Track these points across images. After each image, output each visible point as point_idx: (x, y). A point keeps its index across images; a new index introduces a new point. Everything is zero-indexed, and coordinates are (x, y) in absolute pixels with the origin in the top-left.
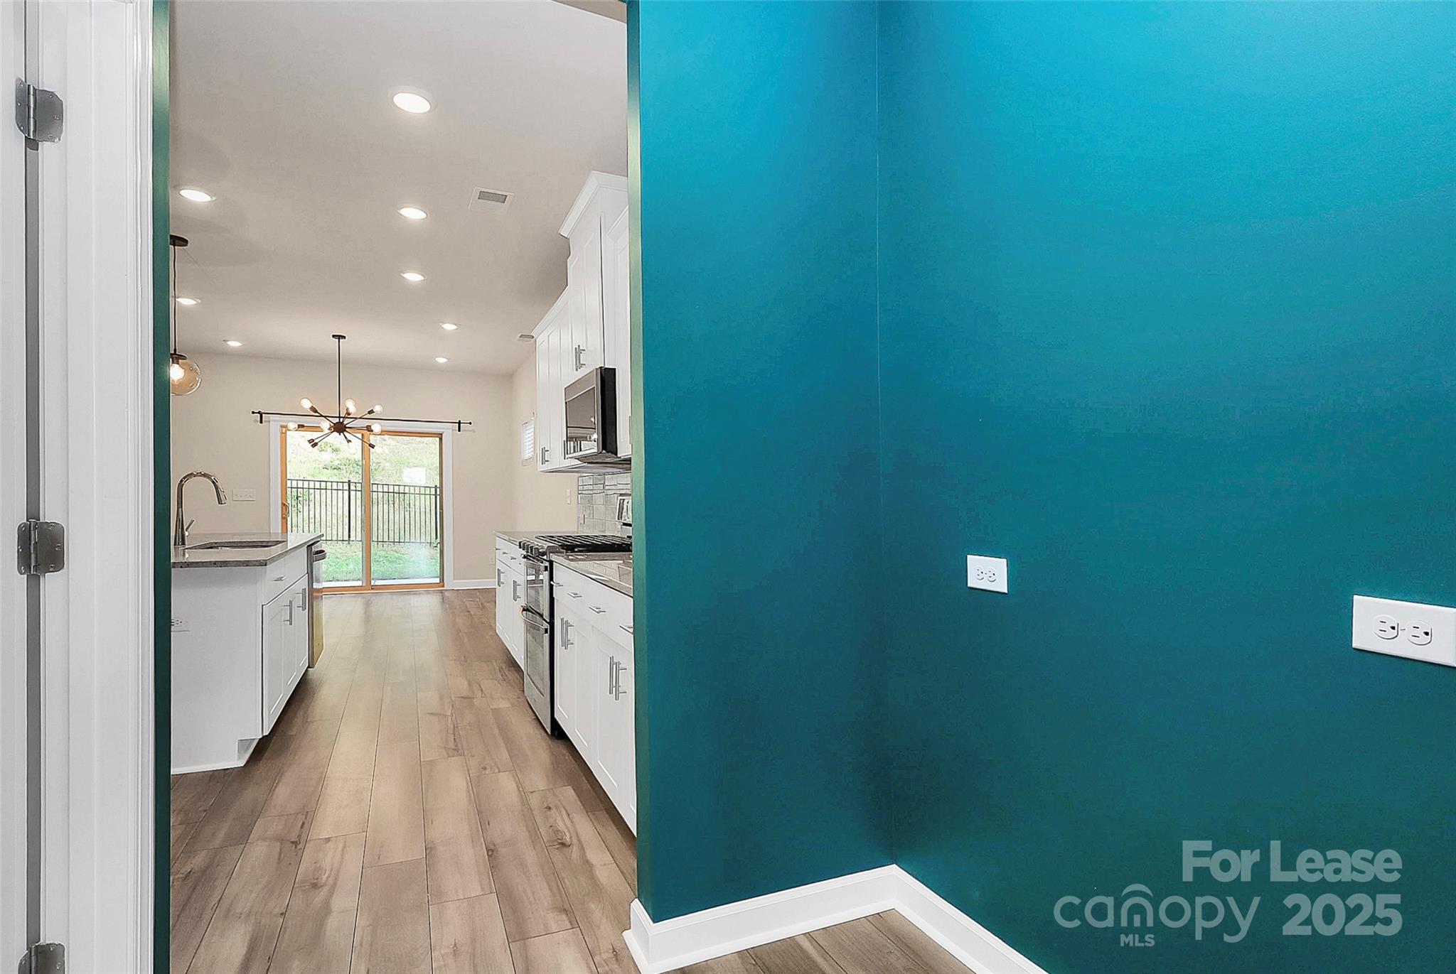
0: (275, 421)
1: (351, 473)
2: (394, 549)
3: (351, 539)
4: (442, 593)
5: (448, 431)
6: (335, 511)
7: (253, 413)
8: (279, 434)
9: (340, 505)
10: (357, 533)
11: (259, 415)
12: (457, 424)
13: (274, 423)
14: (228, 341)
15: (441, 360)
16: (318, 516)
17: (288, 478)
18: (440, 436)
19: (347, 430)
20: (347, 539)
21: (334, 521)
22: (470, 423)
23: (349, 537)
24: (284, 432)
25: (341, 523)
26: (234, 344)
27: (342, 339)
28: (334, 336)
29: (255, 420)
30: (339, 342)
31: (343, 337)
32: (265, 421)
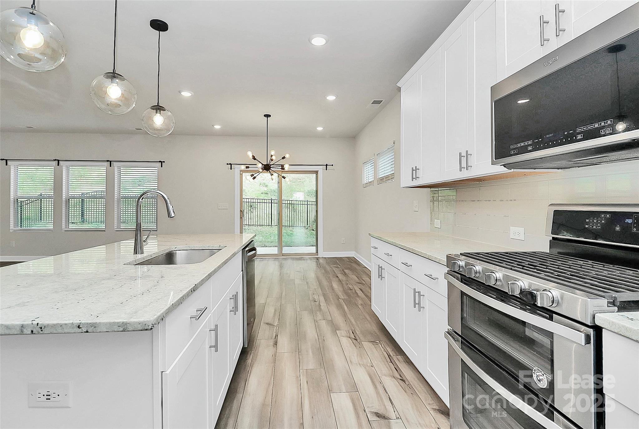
0: (237, 168)
1: (272, 196)
2: (289, 229)
3: (272, 225)
4: (317, 259)
5: (320, 169)
6: (265, 212)
7: (227, 164)
8: (239, 175)
9: (268, 209)
10: (275, 222)
11: (230, 165)
12: (325, 166)
13: (237, 169)
14: (215, 125)
15: (320, 129)
16: (259, 214)
17: (243, 198)
18: (316, 172)
19: (271, 169)
20: (271, 225)
21: (266, 217)
22: (332, 165)
23: (271, 224)
24: (241, 173)
25: (268, 218)
26: (217, 127)
27: (269, 117)
28: (265, 116)
29: (228, 168)
30: (267, 119)
31: (270, 116)
32: (233, 169)
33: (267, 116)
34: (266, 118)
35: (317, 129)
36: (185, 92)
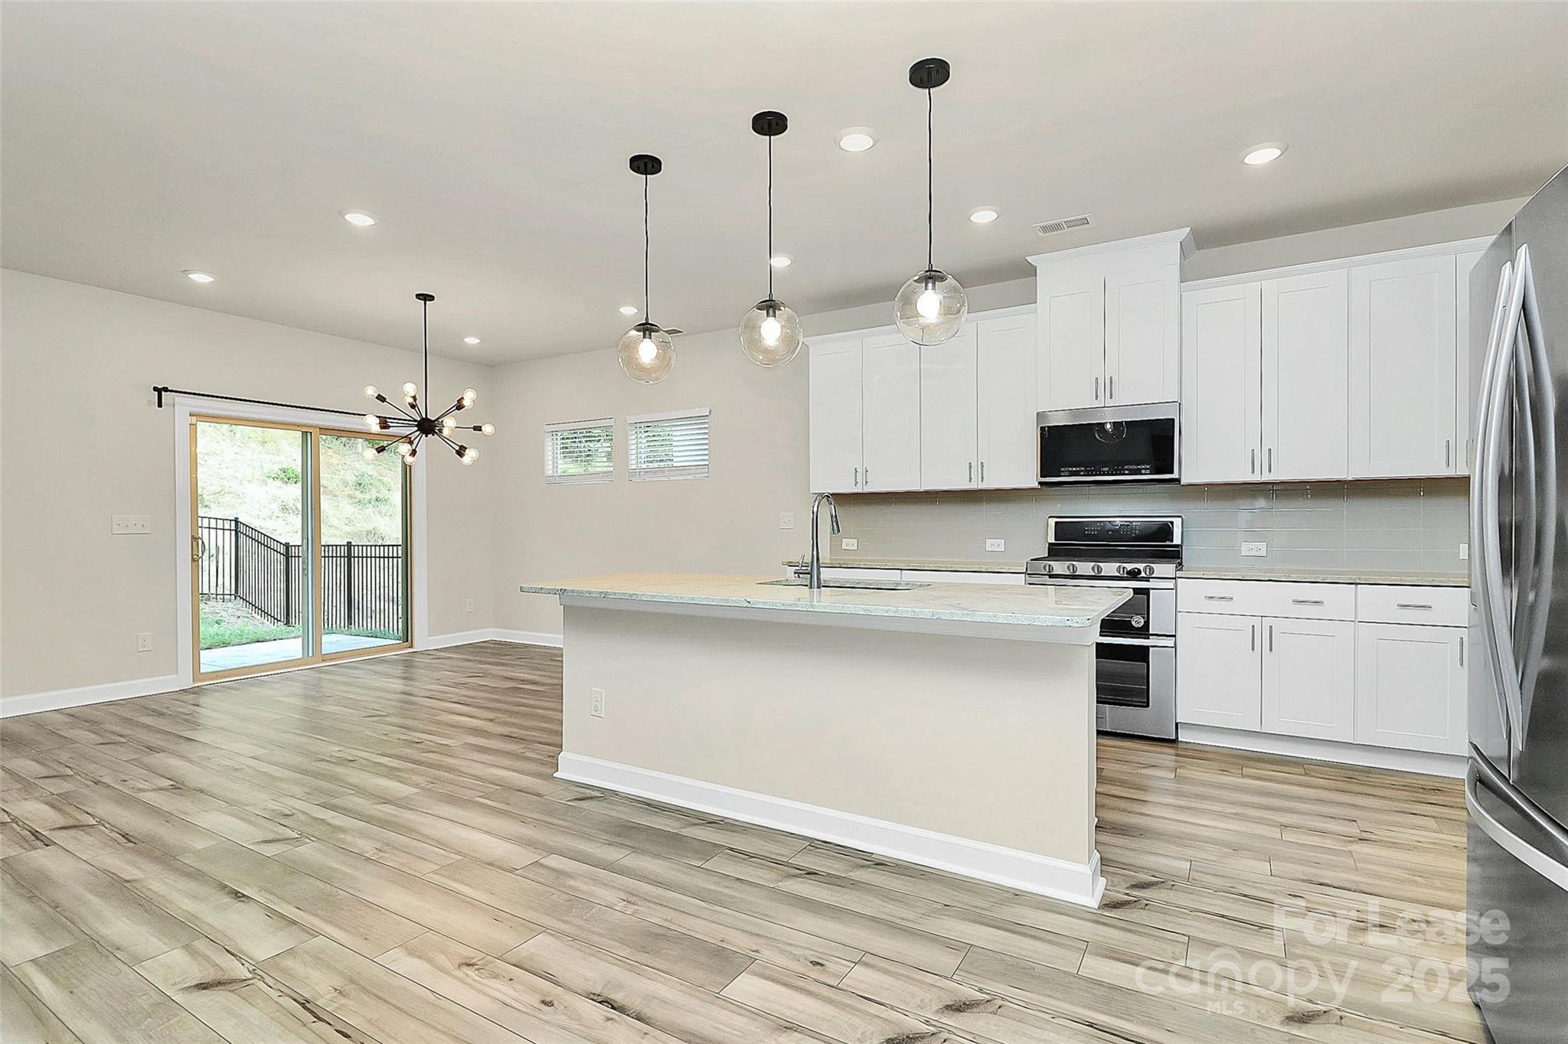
0: (180, 404)
7: (149, 388)
8: (187, 426)
13: (181, 407)
15: (472, 341)
24: (194, 423)
26: (200, 278)
27: (430, 300)
28: (418, 296)
29: (149, 401)
30: (425, 304)
31: (432, 298)
32: (166, 404)
33: (426, 298)
34: (423, 302)
35: (465, 340)
36: (355, 213)
